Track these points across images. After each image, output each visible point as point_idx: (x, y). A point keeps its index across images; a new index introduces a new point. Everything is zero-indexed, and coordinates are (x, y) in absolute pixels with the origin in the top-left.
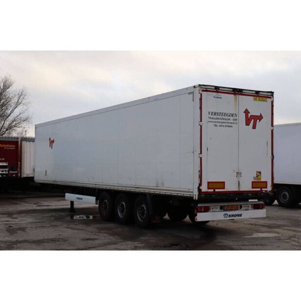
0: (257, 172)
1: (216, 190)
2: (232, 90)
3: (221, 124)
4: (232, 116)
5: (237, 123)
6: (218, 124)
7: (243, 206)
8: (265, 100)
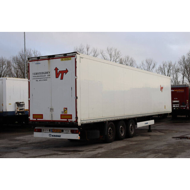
0: (64, 108)
1: (38, 119)
3: (40, 79)
4: (47, 73)
5: (50, 77)
6: (38, 80)
7: (64, 130)
8: (70, 59)
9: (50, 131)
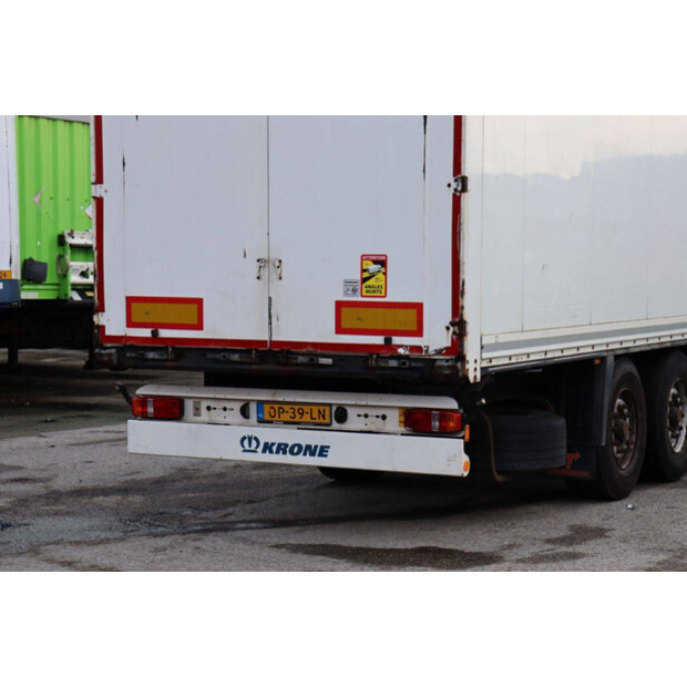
0: (364, 258)
1: (164, 333)
7: (352, 413)
9: (244, 412)
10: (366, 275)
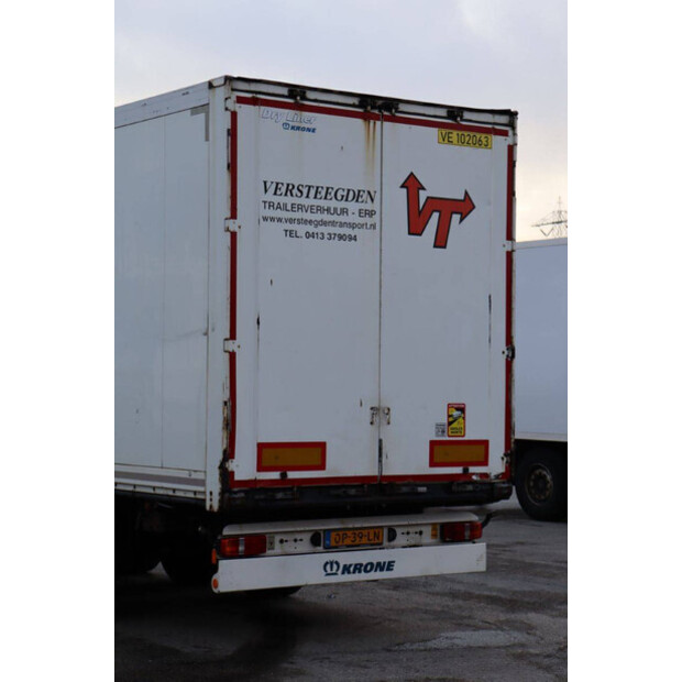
0: (450, 406)
1: (292, 475)
2: (355, 101)
3: (311, 229)
4: (357, 197)
5: (373, 226)
6: (301, 229)
7: (399, 531)
8: (484, 140)
9: (315, 540)
10: (451, 419)
